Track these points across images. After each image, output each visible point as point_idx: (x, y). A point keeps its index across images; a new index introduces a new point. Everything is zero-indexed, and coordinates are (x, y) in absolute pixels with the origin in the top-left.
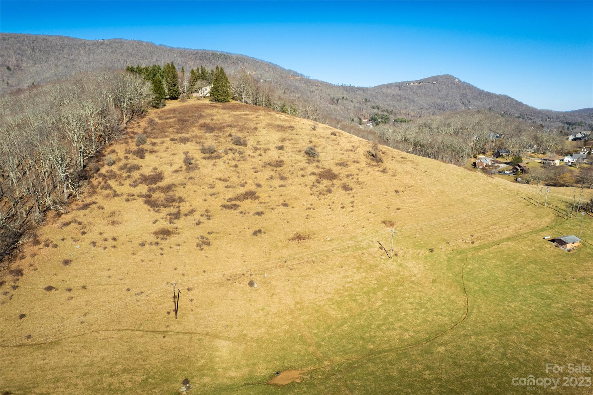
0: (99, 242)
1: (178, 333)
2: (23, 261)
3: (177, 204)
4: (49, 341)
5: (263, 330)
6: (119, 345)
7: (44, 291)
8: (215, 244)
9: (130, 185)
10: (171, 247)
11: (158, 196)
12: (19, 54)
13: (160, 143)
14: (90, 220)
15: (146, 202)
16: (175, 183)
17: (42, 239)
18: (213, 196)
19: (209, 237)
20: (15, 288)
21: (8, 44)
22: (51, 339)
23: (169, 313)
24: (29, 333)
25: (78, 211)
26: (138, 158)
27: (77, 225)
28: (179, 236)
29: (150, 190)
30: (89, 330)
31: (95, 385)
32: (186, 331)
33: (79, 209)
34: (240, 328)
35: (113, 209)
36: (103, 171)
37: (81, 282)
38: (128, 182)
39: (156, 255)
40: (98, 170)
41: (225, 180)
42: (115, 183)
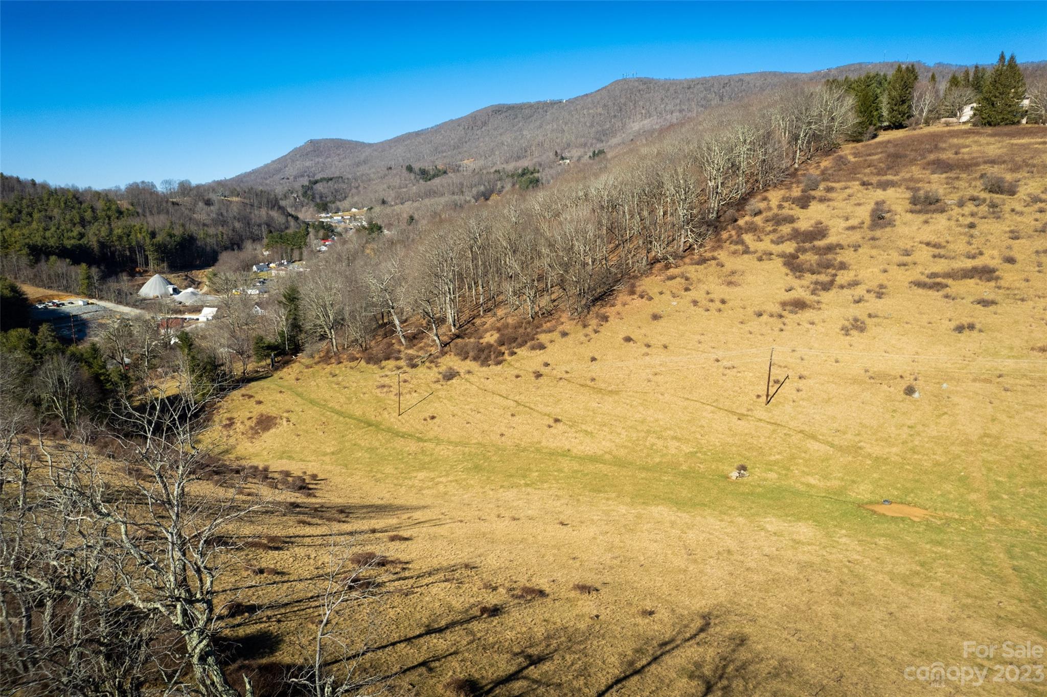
0: (704, 302)
1: (761, 420)
2: (613, 308)
3: (834, 272)
4: (610, 389)
5: (894, 450)
6: (680, 413)
7: (622, 341)
8: (872, 330)
9: (772, 242)
10: (799, 324)
11: (808, 258)
12: (702, 106)
13: (841, 189)
14: (701, 277)
15: (786, 264)
16: (841, 242)
17: (639, 290)
18: (902, 267)
19: (869, 321)
20: (596, 332)
21: (693, 93)
22: (613, 387)
23: (759, 396)
24: (594, 375)
25: (690, 266)
26: (797, 208)
27: (683, 281)
28: (819, 312)
29: (798, 250)
30: (654, 390)
31: (638, 440)
32: (773, 421)
33: (692, 264)
34: (857, 439)
35: (735, 268)
36: (741, 222)
37: (664, 340)
38: (773, 236)
39: (772, 330)
40: (736, 221)
41: (936, 246)
42: (752, 238)
